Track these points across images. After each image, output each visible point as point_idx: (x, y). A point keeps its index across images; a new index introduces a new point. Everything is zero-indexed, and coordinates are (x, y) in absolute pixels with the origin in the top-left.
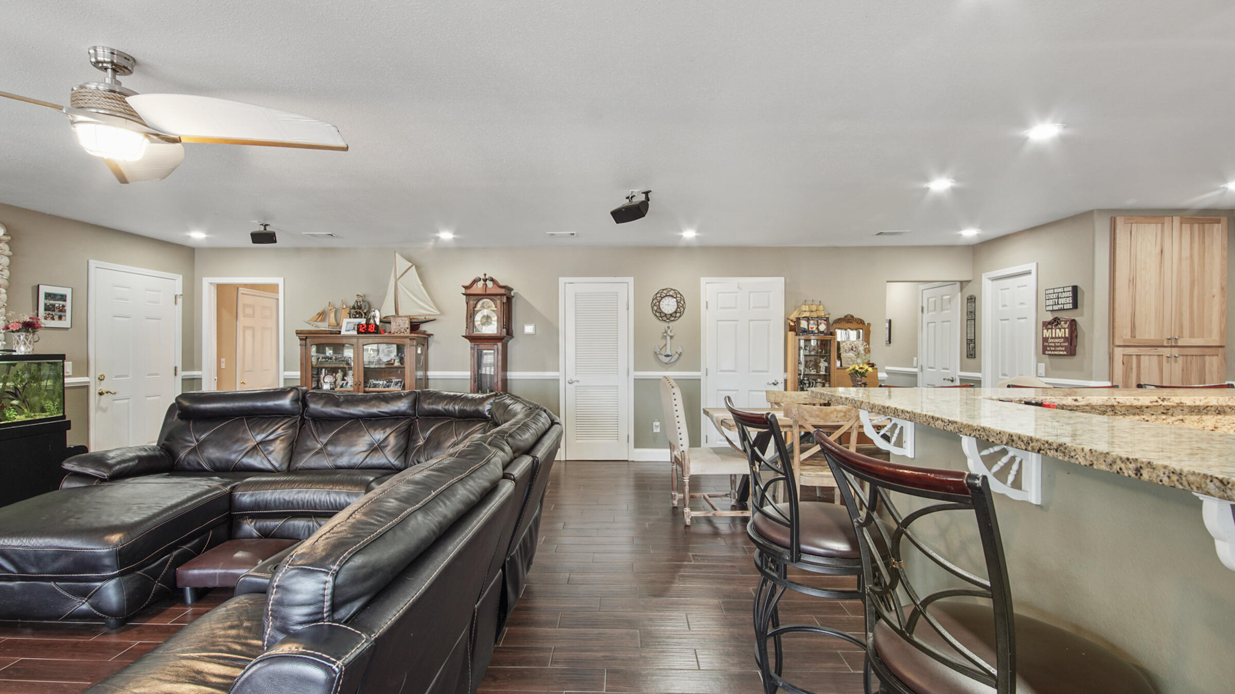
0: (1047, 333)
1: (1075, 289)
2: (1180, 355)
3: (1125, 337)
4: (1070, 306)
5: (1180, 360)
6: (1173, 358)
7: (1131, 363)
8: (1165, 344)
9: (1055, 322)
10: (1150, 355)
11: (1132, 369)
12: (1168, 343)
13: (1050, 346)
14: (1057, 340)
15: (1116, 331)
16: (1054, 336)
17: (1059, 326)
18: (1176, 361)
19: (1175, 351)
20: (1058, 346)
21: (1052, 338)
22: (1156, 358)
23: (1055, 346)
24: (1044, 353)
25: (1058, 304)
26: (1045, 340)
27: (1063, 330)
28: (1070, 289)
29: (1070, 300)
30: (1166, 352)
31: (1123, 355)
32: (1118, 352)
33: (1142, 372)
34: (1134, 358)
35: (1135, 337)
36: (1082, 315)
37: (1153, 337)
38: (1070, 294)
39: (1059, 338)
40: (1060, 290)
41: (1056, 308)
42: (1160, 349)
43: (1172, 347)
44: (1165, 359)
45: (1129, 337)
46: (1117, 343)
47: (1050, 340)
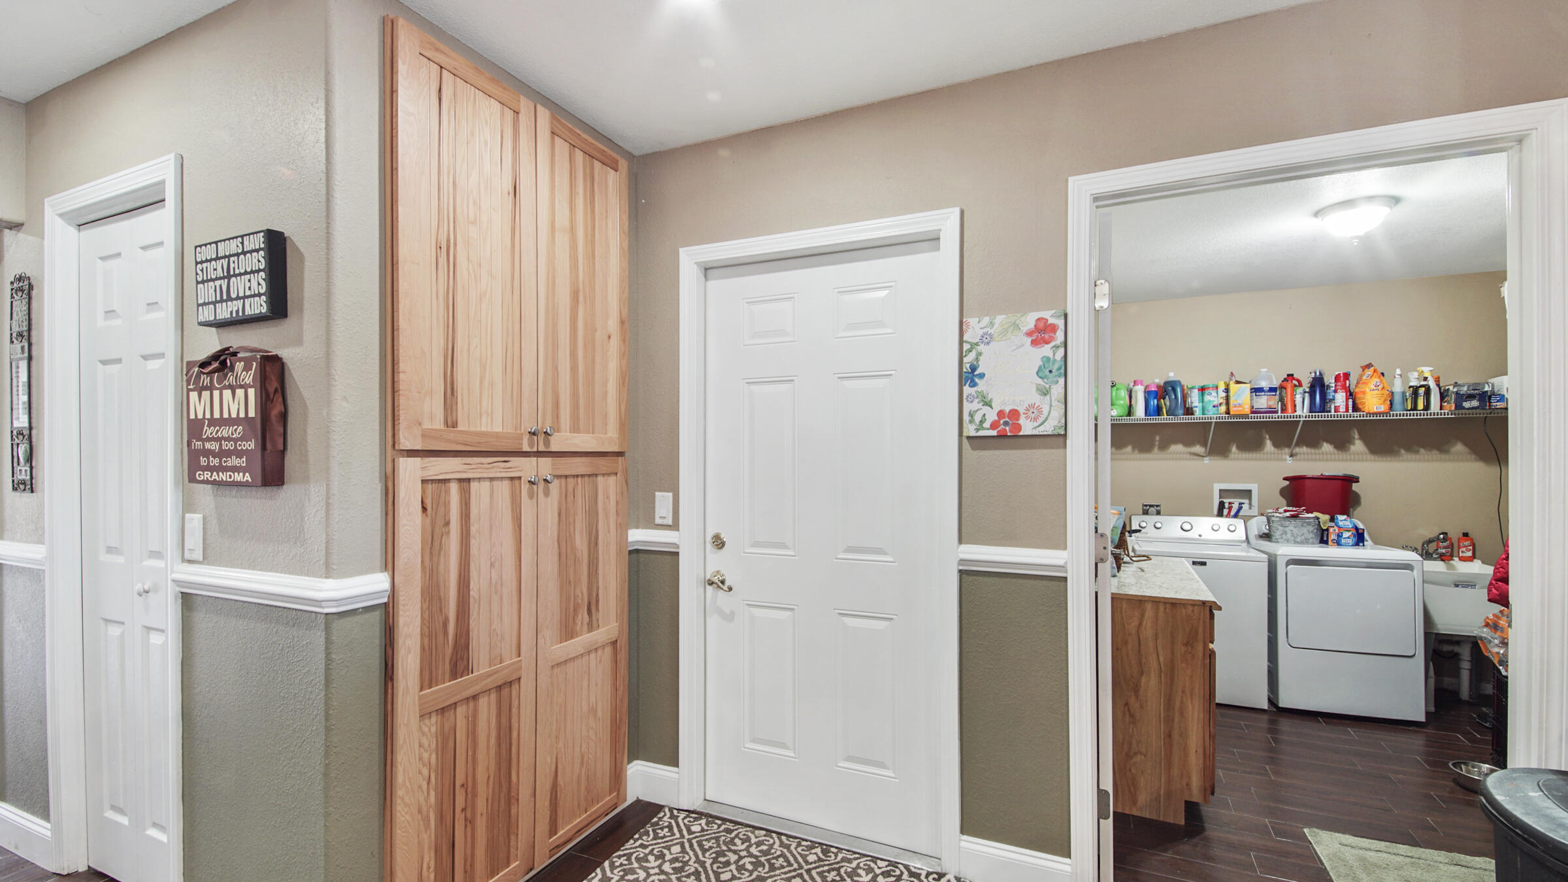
0: (199, 406)
1: (276, 244)
2: (559, 477)
3: (427, 425)
4: (259, 306)
5: (555, 487)
6: (542, 484)
7: (447, 505)
8: (526, 448)
9: (221, 362)
10: (492, 479)
11: (447, 524)
12: (531, 445)
13: (207, 453)
14: (225, 432)
15: (402, 401)
16: (217, 415)
17: (231, 379)
18: (547, 493)
19: (545, 466)
20: (229, 454)
21: (213, 422)
22: (506, 484)
23: (223, 454)
24: (192, 479)
25: (230, 299)
26: (194, 428)
27: (240, 393)
28: (259, 241)
29: (259, 284)
30: (526, 468)
31: (423, 481)
32: (410, 471)
33: (473, 529)
34: (454, 488)
35: (455, 425)
36: (299, 342)
37: (498, 429)
38: (258, 261)
39: (230, 422)
40: (234, 247)
41: (224, 312)
42: (515, 461)
43: (539, 454)
44: (525, 487)
45: (439, 424)
46: (407, 441)
47: (208, 431)
